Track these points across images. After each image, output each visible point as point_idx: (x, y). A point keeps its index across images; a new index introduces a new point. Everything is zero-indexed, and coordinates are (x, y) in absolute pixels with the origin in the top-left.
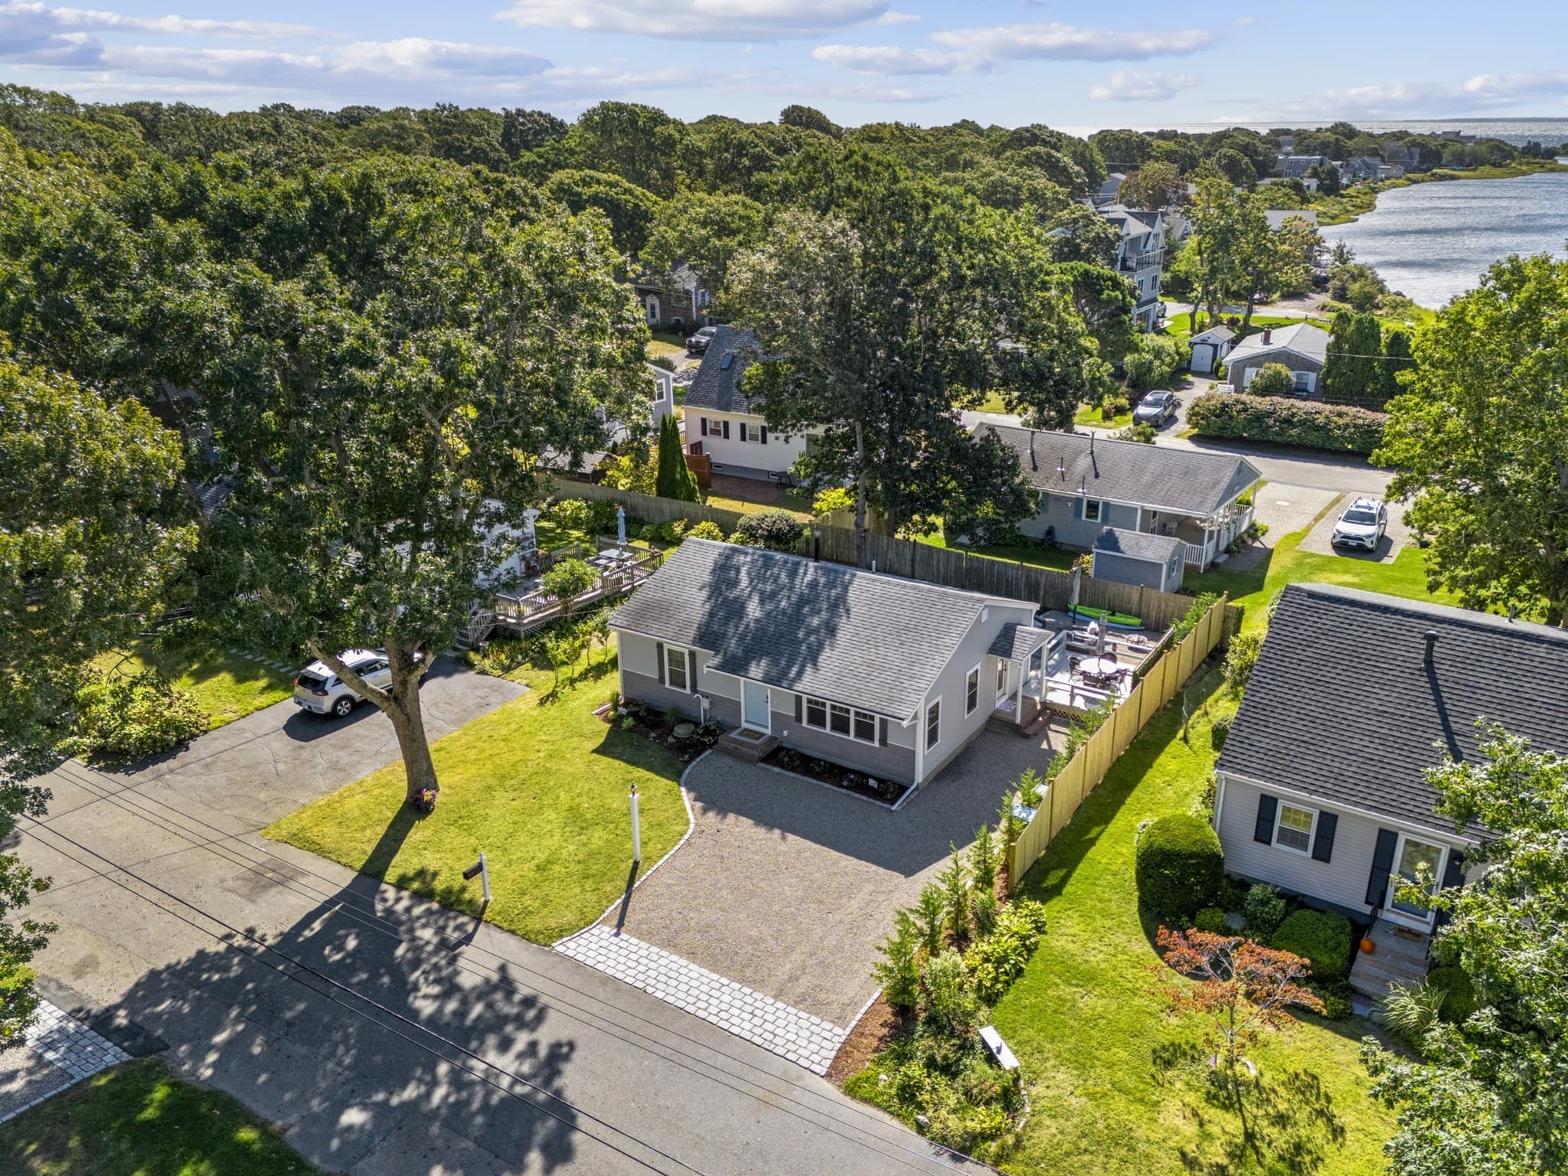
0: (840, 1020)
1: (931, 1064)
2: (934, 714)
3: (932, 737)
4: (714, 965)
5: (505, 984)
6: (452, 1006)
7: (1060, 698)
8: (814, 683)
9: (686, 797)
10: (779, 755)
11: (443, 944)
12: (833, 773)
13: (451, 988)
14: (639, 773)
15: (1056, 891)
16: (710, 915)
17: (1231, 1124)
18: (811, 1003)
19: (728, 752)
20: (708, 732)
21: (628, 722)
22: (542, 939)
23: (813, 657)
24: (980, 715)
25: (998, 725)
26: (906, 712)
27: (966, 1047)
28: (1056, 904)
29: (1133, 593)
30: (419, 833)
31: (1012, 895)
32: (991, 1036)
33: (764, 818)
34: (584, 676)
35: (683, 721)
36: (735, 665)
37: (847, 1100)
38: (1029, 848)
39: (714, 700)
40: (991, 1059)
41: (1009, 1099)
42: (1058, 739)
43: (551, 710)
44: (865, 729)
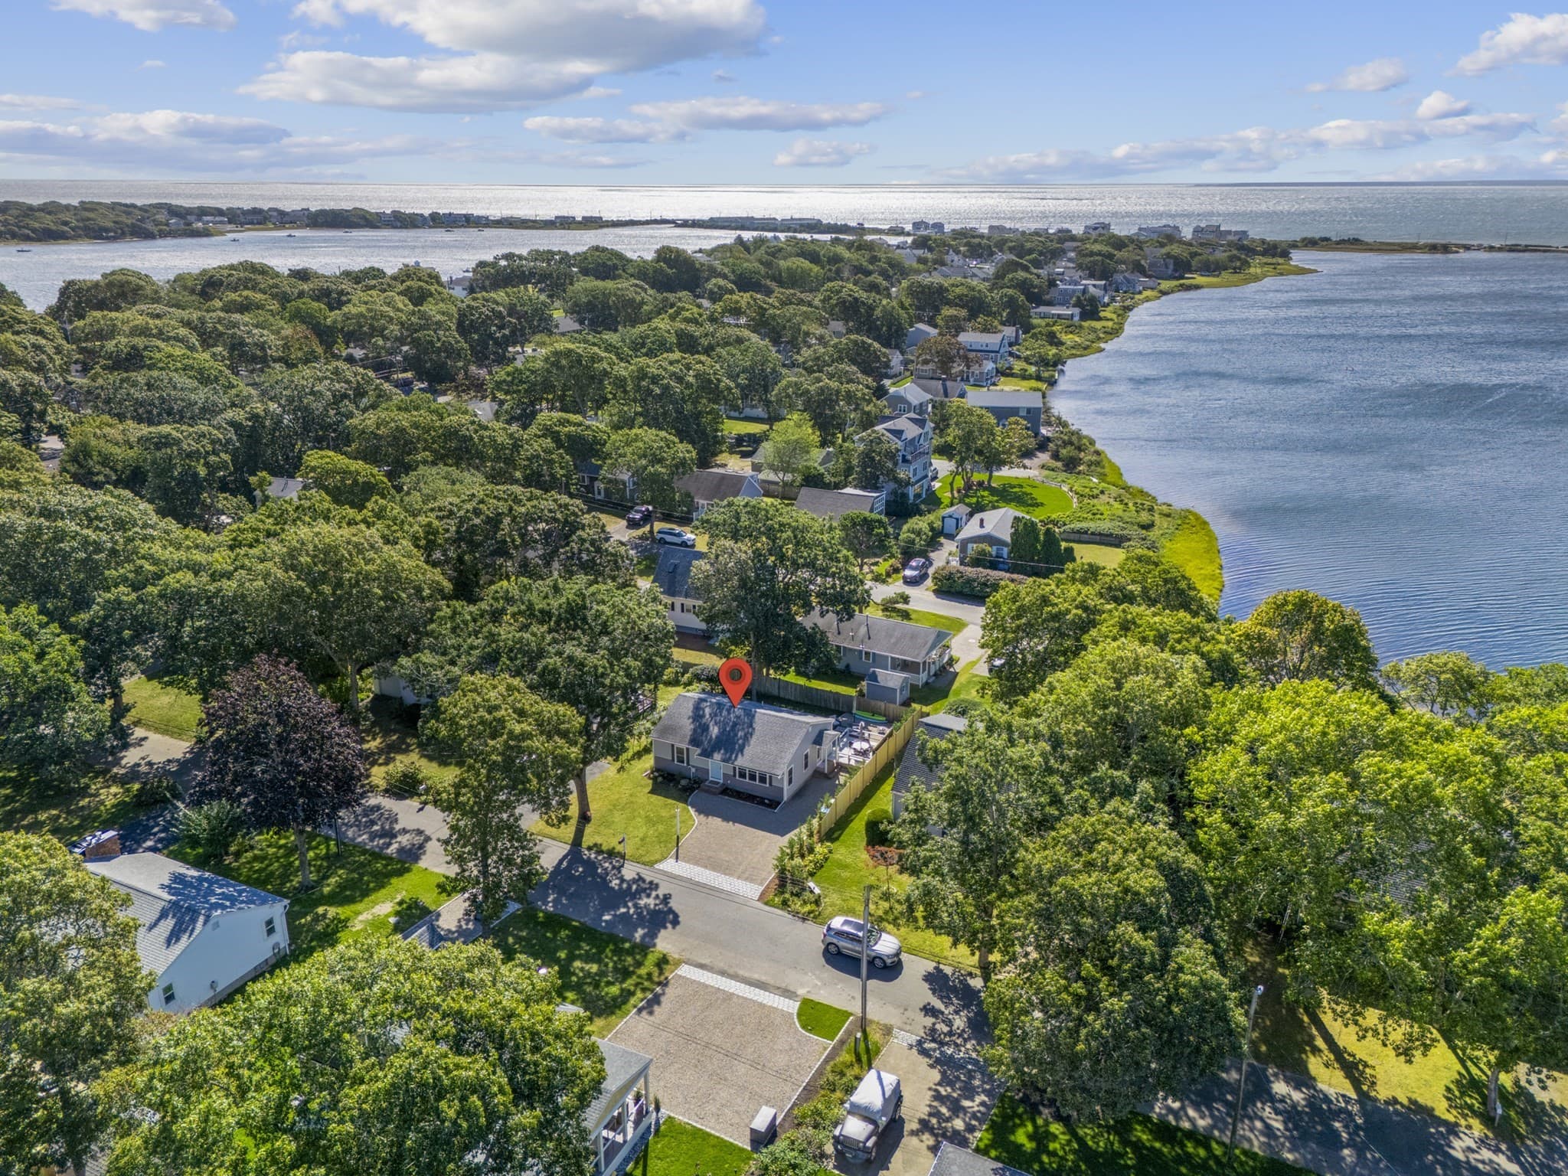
0: (761, 884)
1: (792, 894)
2: (790, 772)
3: (790, 781)
4: (714, 869)
5: (641, 879)
6: (625, 886)
7: (844, 761)
8: (742, 762)
9: (692, 811)
10: (726, 791)
11: (614, 867)
12: (750, 798)
13: (622, 880)
14: (670, 801)
15: (837, 839)
16: (709, 853)
17: (886, 905)
18: (750, 879)
19: (707, 791)
20: (695, 782)
21: (660, 779)
22: (651, 864)
23: (741, 750)
24: (809, 771)
25: (818, 774)
26: (779, 773)
27: (804, 889)
28: (837, 844)
29: (882, 705)
30: (589, 829)
31: (821, 841)
32: (811, 884)
33: (726, 818)
34: (633, 758)
35: (684, 778)
36: (707, 754)
37: (767, 908)
38: (828, 823)
39: (697, 769)
40: (812, 892)
41: (817, 902)
42: (842, 778)
43: (624, 775)
44: (763, 779)
